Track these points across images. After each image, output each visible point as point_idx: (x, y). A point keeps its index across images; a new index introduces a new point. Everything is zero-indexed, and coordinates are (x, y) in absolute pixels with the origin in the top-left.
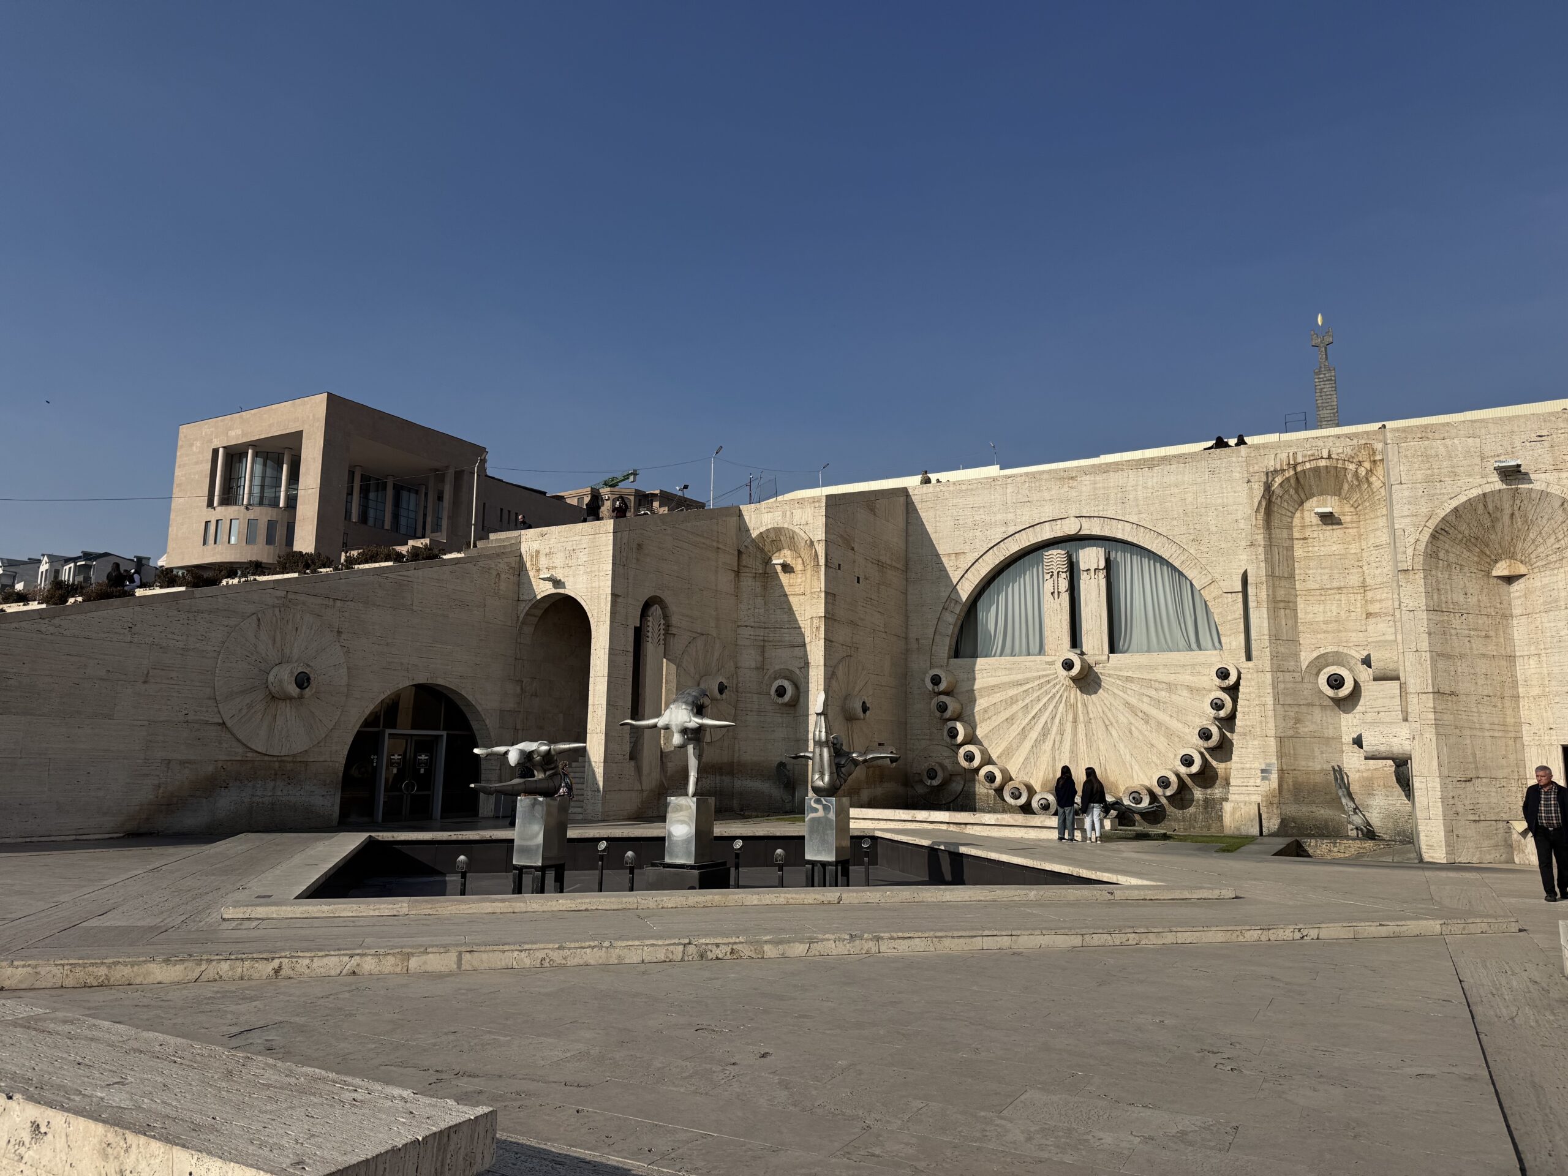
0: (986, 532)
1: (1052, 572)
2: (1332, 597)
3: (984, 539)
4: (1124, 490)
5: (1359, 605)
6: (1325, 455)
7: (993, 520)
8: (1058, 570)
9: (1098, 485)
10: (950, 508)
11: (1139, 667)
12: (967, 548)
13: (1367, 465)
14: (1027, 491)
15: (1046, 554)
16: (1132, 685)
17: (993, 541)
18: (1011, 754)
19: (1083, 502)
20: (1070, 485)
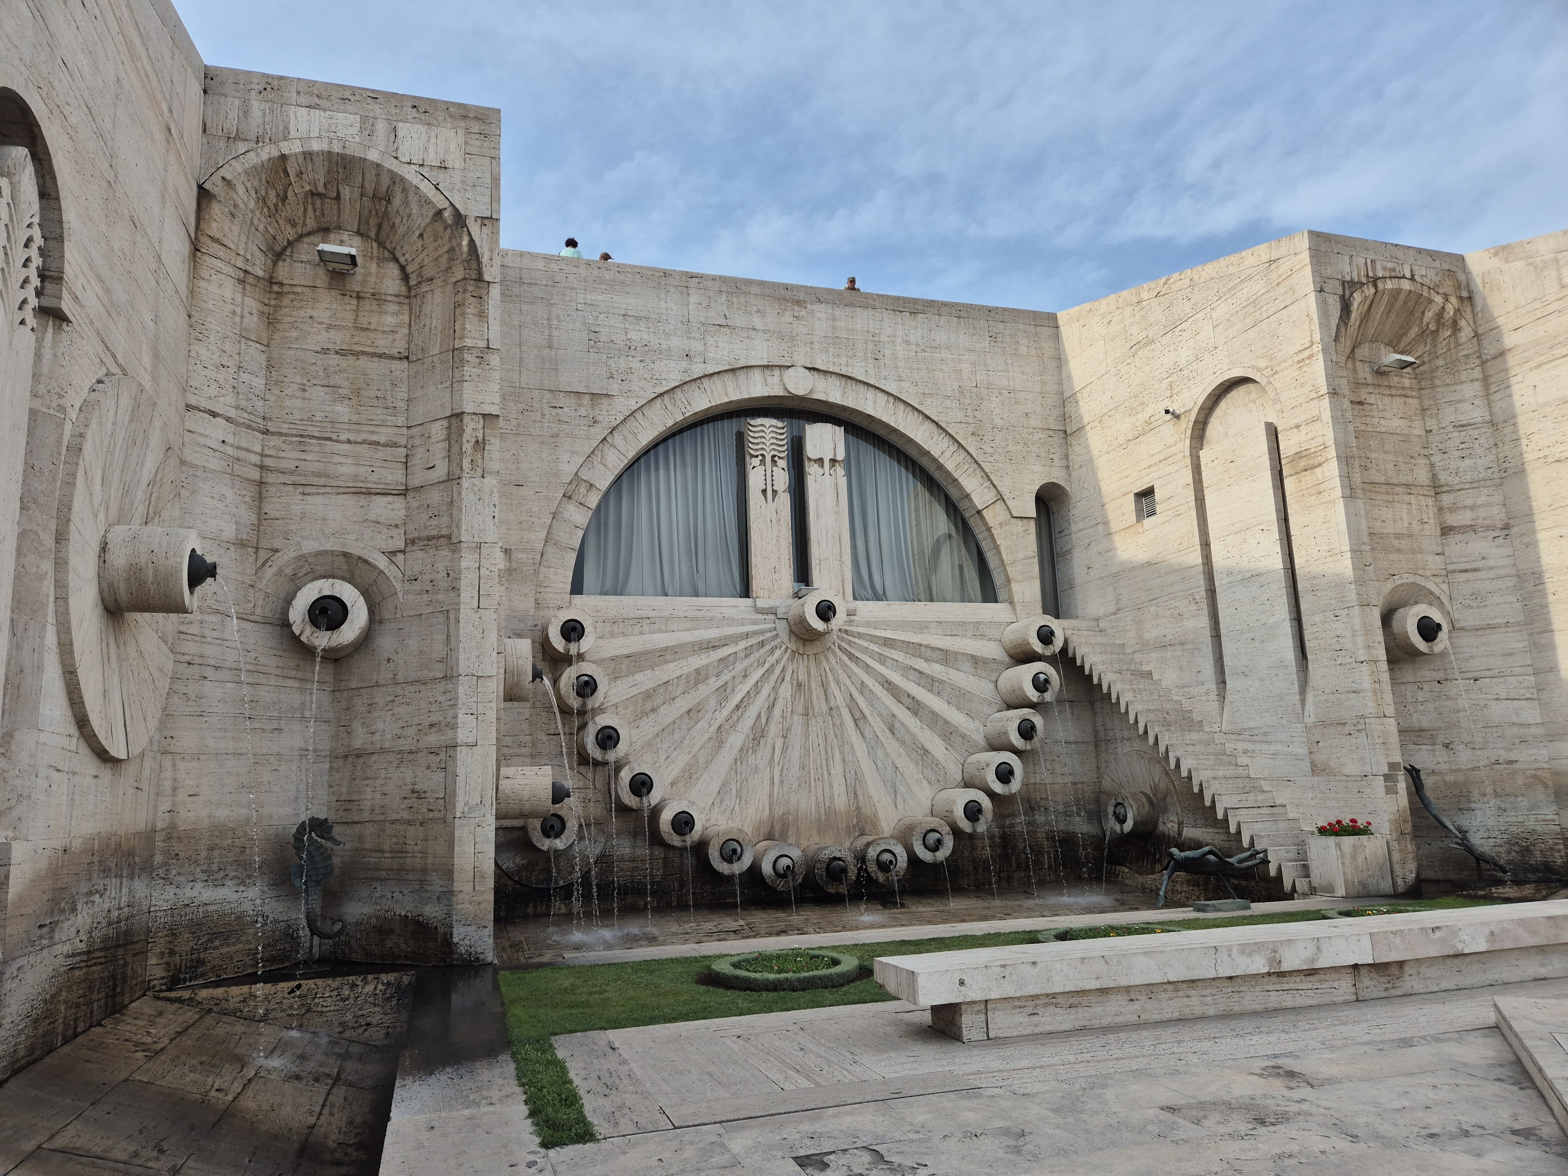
0: (651, 366)
1: (763, 455)
2: (1400, 498)
3: (648, 376)
4: (877, 339)
5: (1431, 515)
6: (1408, 275)
7: (664, 346)
8: (773, 453)
9: (838, 324)
10: (580, 307)
11: (903, 625)
12: (614, 388)
13: (1453, 300)
14: (724, 308)
15: (752, 422)
16: (893, 652)
17: (664, 383)
18: (694, 777)
19: (817, 346)
20: (796, 314)
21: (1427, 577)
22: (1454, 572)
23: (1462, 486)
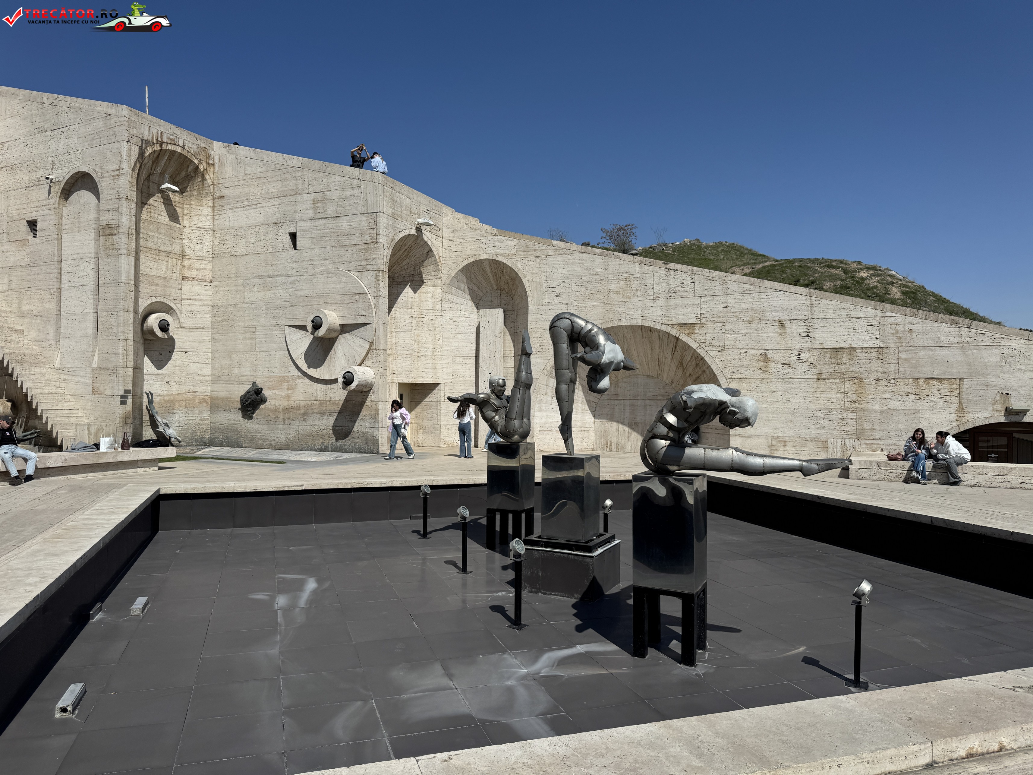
2: (162, 258)
5: (178, 269)
6: (181, 145)
13: (204, 164)
21: (170, 300)
22: (184, 299)
23: (195, 258)
